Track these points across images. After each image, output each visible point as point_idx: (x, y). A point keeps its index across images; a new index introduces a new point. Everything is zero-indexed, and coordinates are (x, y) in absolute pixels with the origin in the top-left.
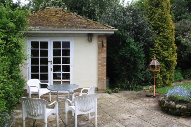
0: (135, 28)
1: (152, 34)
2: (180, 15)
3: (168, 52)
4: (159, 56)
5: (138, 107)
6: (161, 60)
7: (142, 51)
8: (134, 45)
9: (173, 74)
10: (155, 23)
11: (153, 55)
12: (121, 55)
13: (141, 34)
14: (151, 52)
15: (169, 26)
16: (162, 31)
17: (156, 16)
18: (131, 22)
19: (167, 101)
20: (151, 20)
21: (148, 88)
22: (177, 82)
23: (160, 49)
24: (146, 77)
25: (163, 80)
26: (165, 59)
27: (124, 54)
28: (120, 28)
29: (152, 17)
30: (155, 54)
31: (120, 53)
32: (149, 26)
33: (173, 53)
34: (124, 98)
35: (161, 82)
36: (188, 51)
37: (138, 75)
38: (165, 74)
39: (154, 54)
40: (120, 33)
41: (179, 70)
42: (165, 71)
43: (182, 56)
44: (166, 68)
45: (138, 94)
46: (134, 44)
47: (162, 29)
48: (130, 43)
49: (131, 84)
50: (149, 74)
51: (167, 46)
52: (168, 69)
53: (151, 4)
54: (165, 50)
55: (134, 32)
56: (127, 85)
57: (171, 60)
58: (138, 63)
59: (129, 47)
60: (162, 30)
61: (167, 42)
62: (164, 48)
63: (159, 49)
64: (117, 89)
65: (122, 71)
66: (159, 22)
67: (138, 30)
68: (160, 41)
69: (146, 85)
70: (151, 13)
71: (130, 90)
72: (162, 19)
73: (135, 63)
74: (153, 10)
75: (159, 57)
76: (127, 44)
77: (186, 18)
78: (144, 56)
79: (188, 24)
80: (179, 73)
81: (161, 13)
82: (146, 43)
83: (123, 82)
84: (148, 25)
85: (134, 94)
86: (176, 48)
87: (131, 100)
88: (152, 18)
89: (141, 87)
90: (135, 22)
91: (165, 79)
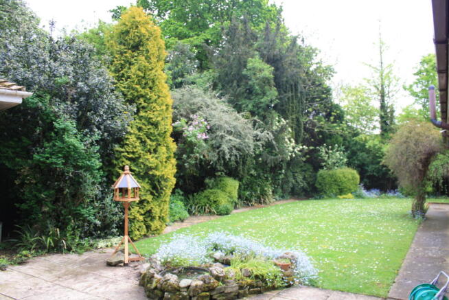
0: (81, 94)
1: (121, 112)
2: (182, 76)
3: (156, 156)
4: (137, 164)
5: (87, 296)
6: (142, 174)
7: (95, 153)
8: (76, 137)
9: (167, 207)
10: (129, 88)
11: (123, 162)
12: (39, 161)
13: (95, 110)
14: (117, 156)
15: (161, 98)
16: (143, 108)
17: (133, 70)
18: (71, 79)
19: (158, 274)
20: (120, 78)
21: (109, 244)
22: (176, 223)
23: (139, 149)
24: (105, 217)
25: (145, 221)
26: (151, 173)
27: (47, 158)
28: (38, 90)
29: (122, 72)
30: (127, 159)
31: (36, 156)
32: (115, 92)
33: (168, 158)
34: (47, 276)
35: (140, 227)
36: (198, 155)
37: (84, 211)
38: (149, 208)
39: (124, 160)
40: (40, 104)
41: (180, 195)
42: (150, 200)
43: (184, 166)
44: (152, 194)
45: (85, 261)
46: (76, 134)
47: (145, 102)
48: (64, 130)
49: (65, 236)
50: (113, 209)
51: (155, 143)
52: (156, 194)
53: (123, 41)
54: (149, 151)
55: (76, 103)
56: (54, 240)
57: (164, 175)
58: (85, 182)
59: (63, 141)
60: (145, 104)
61: (156, 133)
62: (149, 147)
63: (135, 147)
64: (24, 252)
65: (40, 202)
66: (138, 87)
67: (87, 100)
68: (140, 129)
69: (105, 237)
70: (122, 62)
71: (62, 252)
72: (146, 81)
73: (77, 182)
74: (126, 57)
75: (138, 167)
76: (56, 133)
77: (193, 83)
78: (101, 164)
79: (199, 96)
80: (180, 204)
81: (145, 66)
82: (106, 134)
83: (44, 232)
84: (112, 91)
85: (74, 263)
86: (174, 147)
87: (66, 279)
88: (123, 74)
89: (91, 242)
90: (81, 79)
91: (149, 219)
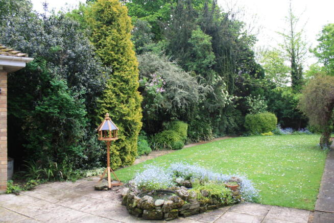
0: (70, 59)
1: (100, 72)
2: (142, 45)
3: (128, 105)
4: (114, 112)
5: (83, 214)
6: (117, 119)
7: (82, 105)
8: (67, 92)
9: (135, 144)
10: (105, 53)
11: (103, 110)
12: (40, 111)
13: (81, 72)
14: (98, 106)
15: (130, 61)
16: (117, 69)
17: (108, 40)
18: (61, 48)
19: (136, 196)
20: (98, 46)
21: (95, 173)
22: (142, 157)
23: (115, 101)
24: (91, 153)
25: (120, 155)
26: (124, 118)
27: (46, 109)
28: (37, 56)
29: (99, 42)
30: (105, 108)
31: (38, 108)
32: (95, 57)
33: (137, 107)
34: (50, 199)
35: (117, 160)
37: (75, 149)
38: (124, 145)
39: (104, 109)
40: (39, 67)
41: (144, 135)
42: (124, 139)
43: (147, 113)
44: (125, 134)
45: (78, 187)
46: (67, 90)
47: (118, 64)
48: (59, 87)
49: (62, 168)
50: (97, 147)
51: (126, 96)
52: (128, 135)
53: (99, 18)
54: (122, 102)
55: (66, 66)
56: (53, 172)
57: (134, 120)
58: (75, 127)
59: (58, 96)
60: (119, 66)
61: (127, 88)
62: (122, 98)
63: (112, 99)
64: (32, 181)
65: (41, 143)
66: (112, 53)
67: (74, 63)
68: (115, 85)
69: (91, 168)
70: (99, 34)
71: (59, 181)
72: (119, 49)
73: (69, 127)
74: (102, 30)
75: (114, 114)
76: (52, 90)
77: (150, 50)
78: (87, 112)
79: (156, 60)
80: (145, 142)
81: (117, 37)
82: (89, 89)
83: (45, 165)
84: (93, 56)
85: (70, 188)
86: (141, 98)
87: (65, 201)
88: (100, 43)
89: (81, 172)
90: (69, 48)
91: (123, 154)
